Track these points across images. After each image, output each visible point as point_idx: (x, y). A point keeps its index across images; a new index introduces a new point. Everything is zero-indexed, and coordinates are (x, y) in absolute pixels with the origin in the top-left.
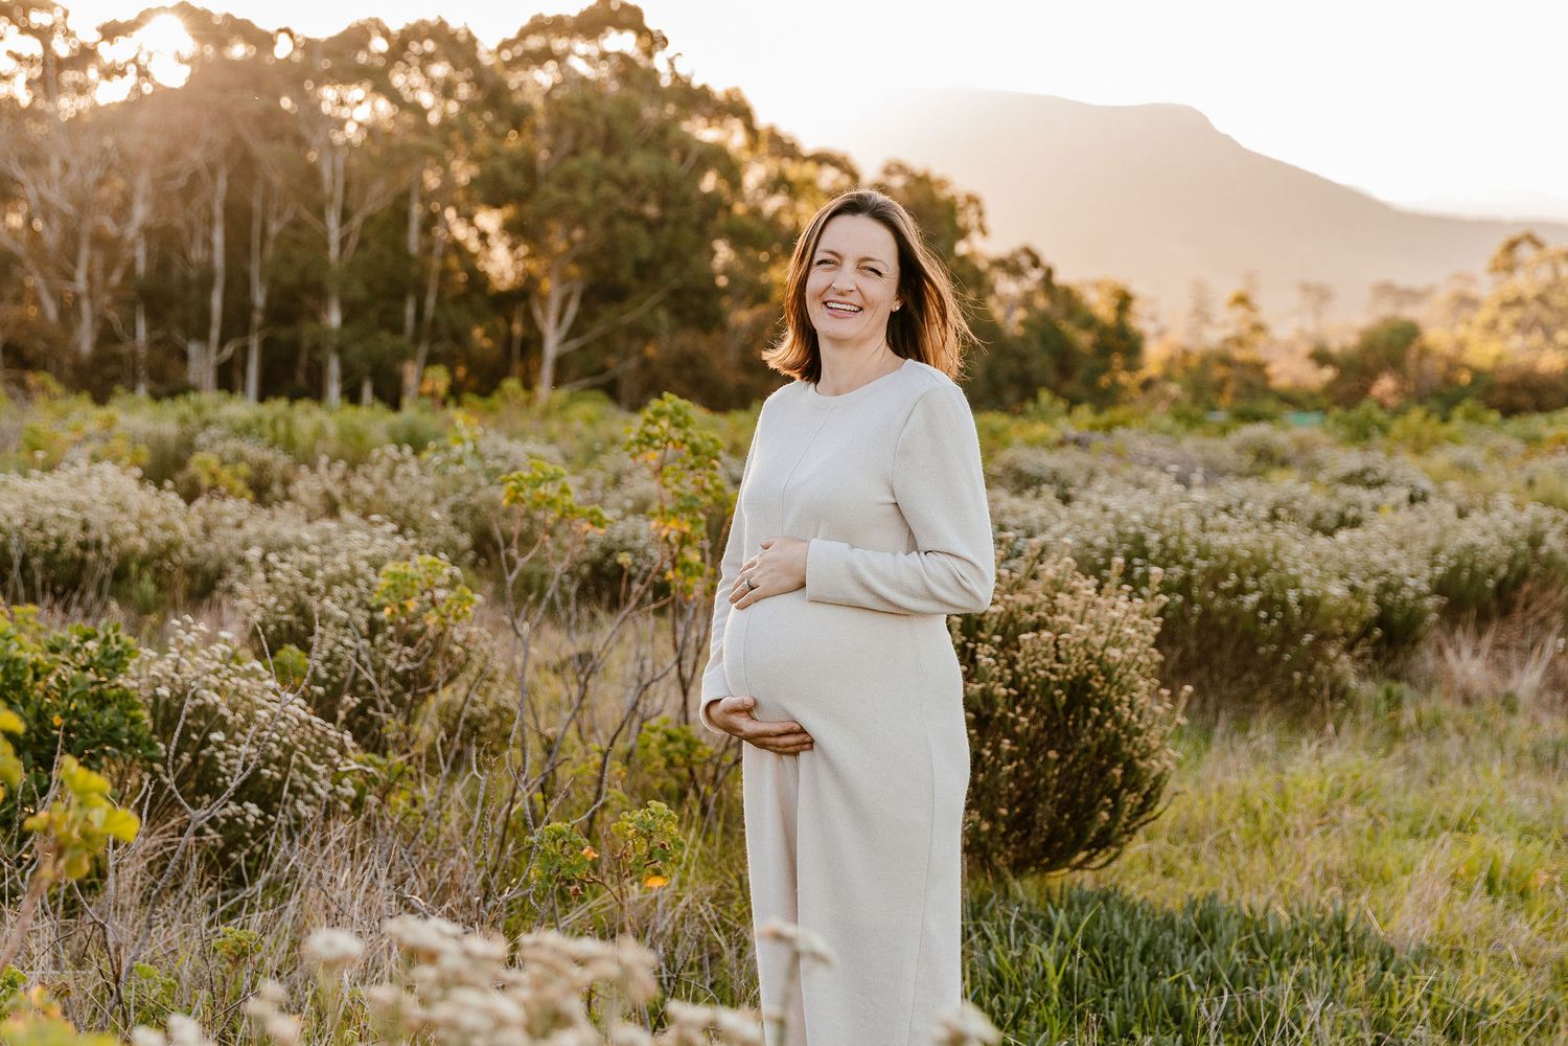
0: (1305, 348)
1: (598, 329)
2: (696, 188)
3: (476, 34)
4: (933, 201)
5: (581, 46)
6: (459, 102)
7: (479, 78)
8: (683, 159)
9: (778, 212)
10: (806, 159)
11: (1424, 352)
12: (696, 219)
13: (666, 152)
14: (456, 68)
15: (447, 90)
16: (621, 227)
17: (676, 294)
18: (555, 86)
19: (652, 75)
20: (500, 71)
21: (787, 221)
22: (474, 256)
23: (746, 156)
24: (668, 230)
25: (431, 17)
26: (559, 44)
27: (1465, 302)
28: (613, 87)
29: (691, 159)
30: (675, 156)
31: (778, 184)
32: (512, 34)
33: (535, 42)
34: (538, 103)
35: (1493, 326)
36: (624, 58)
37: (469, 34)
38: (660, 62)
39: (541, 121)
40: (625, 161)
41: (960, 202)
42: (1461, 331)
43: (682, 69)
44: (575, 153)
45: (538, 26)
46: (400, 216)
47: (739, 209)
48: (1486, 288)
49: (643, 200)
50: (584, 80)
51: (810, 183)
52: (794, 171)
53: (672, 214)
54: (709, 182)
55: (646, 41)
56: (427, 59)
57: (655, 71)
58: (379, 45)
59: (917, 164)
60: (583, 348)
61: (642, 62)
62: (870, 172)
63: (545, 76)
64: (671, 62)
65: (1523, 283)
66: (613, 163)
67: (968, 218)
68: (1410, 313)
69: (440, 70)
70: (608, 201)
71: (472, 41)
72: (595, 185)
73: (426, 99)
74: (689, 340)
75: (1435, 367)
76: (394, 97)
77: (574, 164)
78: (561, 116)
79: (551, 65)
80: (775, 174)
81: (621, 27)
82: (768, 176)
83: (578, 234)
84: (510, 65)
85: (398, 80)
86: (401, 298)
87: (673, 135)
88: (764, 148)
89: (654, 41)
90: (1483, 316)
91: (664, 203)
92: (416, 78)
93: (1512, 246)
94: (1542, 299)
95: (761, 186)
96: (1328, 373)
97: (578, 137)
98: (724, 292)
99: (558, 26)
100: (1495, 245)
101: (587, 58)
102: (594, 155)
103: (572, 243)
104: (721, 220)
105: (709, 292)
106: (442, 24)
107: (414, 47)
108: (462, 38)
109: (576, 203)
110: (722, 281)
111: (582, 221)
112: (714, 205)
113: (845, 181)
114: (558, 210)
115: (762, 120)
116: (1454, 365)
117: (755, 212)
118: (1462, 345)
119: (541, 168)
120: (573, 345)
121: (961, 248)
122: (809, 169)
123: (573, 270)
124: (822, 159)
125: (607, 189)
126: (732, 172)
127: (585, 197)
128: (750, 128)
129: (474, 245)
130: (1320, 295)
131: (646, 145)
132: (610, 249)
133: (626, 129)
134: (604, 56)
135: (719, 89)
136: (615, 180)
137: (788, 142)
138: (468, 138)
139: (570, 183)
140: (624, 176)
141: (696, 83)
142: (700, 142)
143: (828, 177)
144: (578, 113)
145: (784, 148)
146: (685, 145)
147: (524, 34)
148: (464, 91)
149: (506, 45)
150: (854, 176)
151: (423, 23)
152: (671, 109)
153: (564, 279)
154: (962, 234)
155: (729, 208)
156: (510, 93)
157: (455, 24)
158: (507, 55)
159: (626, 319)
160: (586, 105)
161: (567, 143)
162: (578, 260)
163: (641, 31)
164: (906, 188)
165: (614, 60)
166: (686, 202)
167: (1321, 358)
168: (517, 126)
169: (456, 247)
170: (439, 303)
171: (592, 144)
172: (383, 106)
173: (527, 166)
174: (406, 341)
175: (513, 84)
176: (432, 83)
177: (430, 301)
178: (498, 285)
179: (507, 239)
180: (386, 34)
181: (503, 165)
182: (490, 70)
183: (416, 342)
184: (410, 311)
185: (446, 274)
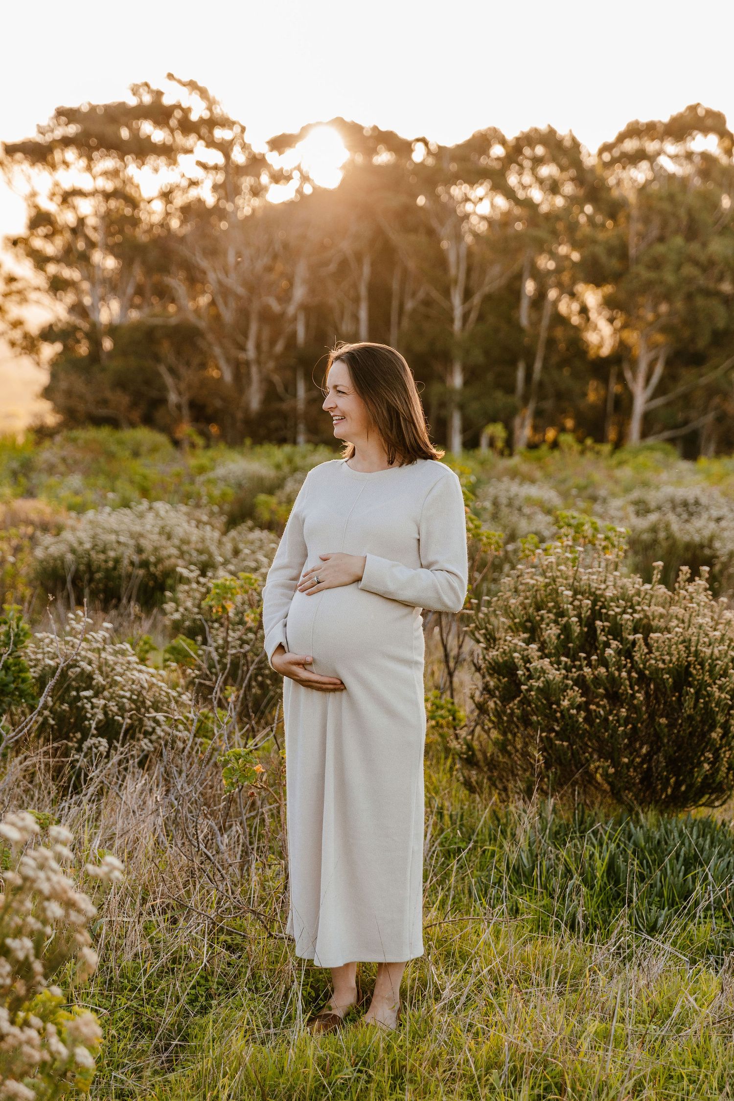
1: (681, 389)
3: (580, 139)
5: (671, 148)
6: (564, 196)
7: (580, 176)
14: (562, 169)
15: (554, 188)
16: (700, 302)
18: (648, 183)
20: (599, 171)
22: (576, 329)
25: (543, 127)
26: (651, 146)
28: (696, 182)
32: (611, 139)
33: (630, 145)
34: (632, 197)
36: (706, 157)
37: (574, 140)
39: (635, 212)
40: (704, 245)
44: (661, 239)
45: (634, 131)
46: (514, 290)
49: (721, 279)
50: (671, 177)
55: (727, 142)
56: (538, 161)
58: (498, 151)
60: (668, 404)
61: (723, 160)
63: (640, 174)
66: (694, 247)
69: (547, 170)
70: (689, 280)
71: (576, 145)
72: (679, 267)
73: (537, 195)
76: (509, 194)
77: (660, 249)
78: (650, 208)
79: (644, 165)
81: (705, 131)
83: (664, 308)
84: (607, 165)
85: (512, 180)
86: (513, 363)
92: (527, 179)
97: (665, 225)
99: (649, 130)
101: (674, 158)
102: (678, 241)
103: (658, 316)
106: (552, 132)
107: (527, 151)
108: (567, 143)
109: (661, 282)
111: (667, 297)
114: (647, 287)
119: (632, 251)
120: (659, 401)
123: (659, 338)
125: (688, 270)
127: (670, 278)
129: (575, 320)
131: (723, 231)
132: (692, 320)
133: (706, 219)
134: (689, 156)
136: (696, 263)
138: (573, 227)
139: (656, 264)
140: (703, 258)
144: (665, 205)
147: (621, 138)
148: (568, 188)
149: (607, 148)
151: (536, 130)
153: (652, 346)
156: (609, 189)
157: (562, 131)
158: (607, 157)
159: (703, 381)
160: (672, 198)
161: (655, 233)
162: (665, 329)
163: (724, 134)
165: (697, 159)
168: (613, 216)
169: (560, 320)
170: (545, 367)
171: (677, 232)
172: (501, 202)
173: (621, 251)
174: (517, 399)
175: (612, 181)
176: (541, 181)
177: (538, 366)
178: (592, 354)
179: (606, 313)
180: (503, 142)
181: (600, 251)
182: (592, 170)
183: (526, 400)
184: (520, 374)
185: (551, 342)
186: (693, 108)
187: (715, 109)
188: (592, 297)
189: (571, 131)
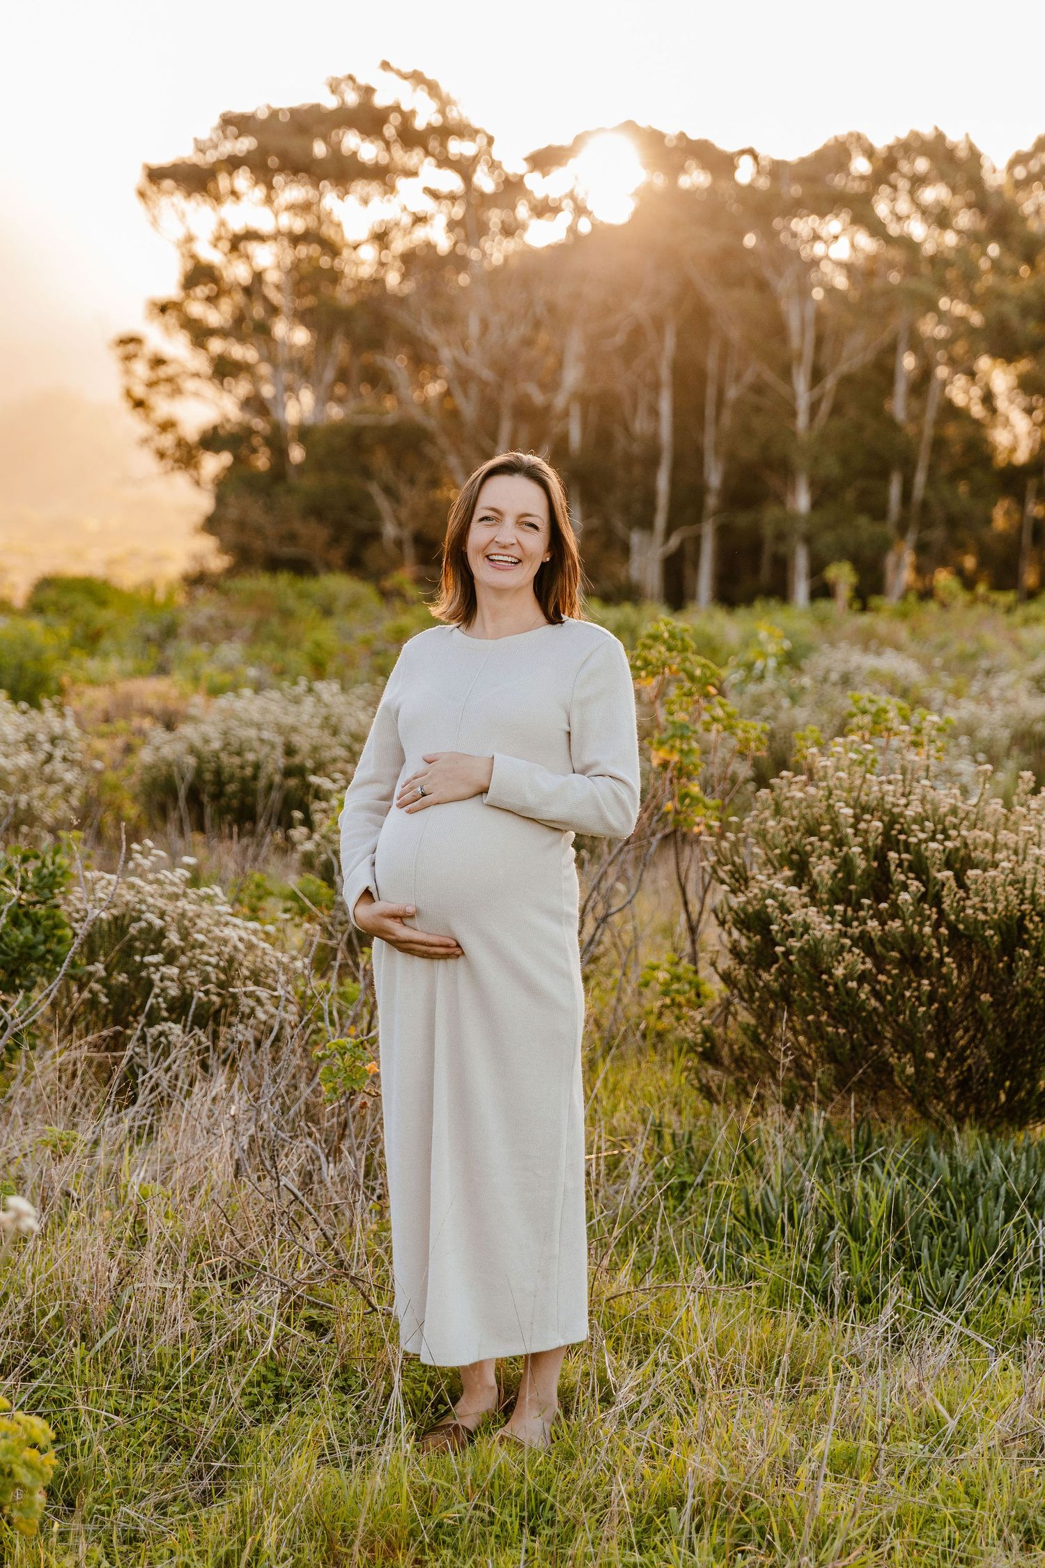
3: (980, 146)
6: (959, 232)
7: (981, 200)
14: (954, 190)
15: (941, 218)
20: (1009, 193)
22: (977, 423)
25: (927, 131)
32: (1027, 146)
37: (972, 149)
46: (884, 369)
56: (918, 181)
58: (861, 166)
69: (933, 194)
71: (975, 155)
73: (917, 229)
76: (877, 229)
84: (1022, 185)
85: (882, 209)
86: (884, 475)
92: (903, 206)
106: (940, 137)
107: (904, 166)
108: (962, 153)
129: (977, 411)
138: (970, 275)
147: (1041, 145)
148: (965, 219)
149: (1020, 159)
151: (915, 135)
156: (1024, 219)
157: (954, 136)
158: (1020, 172)
168: (1030, 259)
169: (950, 411)
170: (931, 481)
172: (866, 242)
173: (1040, 310)
174: (889, 528)
175: (1028, 208)
176: (924, 212)
177: (920, 478)
178: (1000, 459)
179: (1021, 400)
180: (870, 153)
181: (1010, 310)
182: (999, 192)
183: (902, 528)
184: (895, 491)
185: (939, 444)
188: (1001, 378)
189: (967, 135)
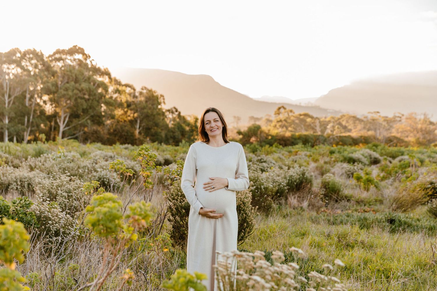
0: (236, 131)
1: (73, 125)
2: (97, 91)
3: (43, 53)
4: (153, 96)
5: (69, 57)
6: (39, 69)
7: (44, 64)
8: (94, 85)
9: (117, 98)
10: (123, 85)
11: (261, 132)
12: (97, 99)
13: (90, 83)
14: (38, 61)
15: (36, 67)
16: (79, 100)
17: (92, 116)
18: (62, 66)
19: (86, 65)
20: (49, 62)
21: (119, 99)
22: (42, 106)
23: (109, 84)
24: (90, 101)
25: (32, 49)
26: (64, 57)
27: (269, 121)
28: (77, 67)
29: (96, 85)
30: (92, 84)
31: (117, 91)
32: (52, 54)
33: (57, 56)
34: (58, 70)
35: (275, 126)
36: (79, 60)
37: (41, 53)
38: (88, 62)
39: (60, 75)
40: (80, 85)
41: (159, 96)
42: (269, 127)
43: (94, 63)
44: (68, 83)
45: (58, 52)
47: (107, 97)
48: (273, 118)
49: (85, 94)
50: (70, 65)
51: (124, 91)
52: (120, 88)
53: (91, 98)
54: (100, 90)
55: (85, 56)
56: (31, 59)
57: (87, 64)
58: (18, 55)
59: (149, 88)
60: (69, 129)
61: (84, 61)
62: (138, 89)
63: (60, 64)
64: (91, 62)
65: (282, 117)
66: (77, 85)
67: (161, 100)
68: (258, 123)
69: (34, 61)
70: (76, 94)
71: (42, 55)
72: (73, 91)
73: (30, 68)
74: (95, 128)
75: (263, 135)
76: (22, 68)
77: (68, 85)
78: (65, 74)
79: (62, 61)
80: (116, 89)
81: (79, 53)
82: (114, 89)
83: (68, 102)
84: (51, 61)
85: (23, 64)
86: (24, 116)
87: (92, 79)
88: (113, 83)
89: (87, 57)
90: (273, 124)
91: (89, 95)
92: (28, 64)
93: (279, 108)
94: (285, 120)
95: (112, 92)
96: (241, 136)
97: (69, 79)
98: (104, 116)
99: (63, 52)
100: (275, 109)
101: (70, 60)
102: (73, 83)
103: (67, 104)
104: (103, 99)
105: (100, 116)
106: (35, 50)
107: (28, 56)
108: (40, 54)
109: (68, 94)
110: (103, 114)
111: (69, 99)
112: (101, 96)
113: (132, 91)
114: (64, 96)
115: (113, 76)
116: (268, 135)
117: (111, 97)
118: (269, 131)
119: (59, 86)
120: (67, 128)
121: (159, 107)
122: (124, 88)
123: (67, 110)
124: (127, 86)
125: (76, 91)
126: (106, 88)
127: (70, 93)
128: (110, 78)
129: (42, 103)
130: (238, 119)
131: (85, 81)
132: (76, 105)
133: (80, 77)
134: (75, 60)
135: (102, 69)
136: (78, 90)
137: (119, 81)
138: (41, 78)
139: (67, 89)
140: (80, 88)
141: (97, 67)
142: (98, 81)
143: (128, 90)
144: (69, 73)
145: (118, 83)
146: (95, 82)
147: (55, 54)
148: (40, 67)
149: (50, 56)
150: (134, 90)
151: (30, 50)
152: (91, 73)
153: (65, 112)
154: (159, 104)
155: (105, 97)
156: (52, 68)
157: (38, 50)
158: (50, 59)
159: (80, 122)
160: (70, 71)
161: (66, 81)
162: (68, 108)
163: (84, 54)
164: (147, 93)
165: (77, 60)
166: (95, 95)
167: (239, 133)
168: (53, 76)
169: (37, 104)
170: (33, 118)
171: (72, 81)
172: (19, 70)
173: (56, 85)
174: (25, 127)
175: (52, 65)
176: (32, 65)
177: (31, 118)
178: (47, 113)
179: (50, 102)
180: (20, 52)
182: (47, 62)
183: (28, 127)
184: (26, 120)
185: (35, 111)
186: (75, 46)
187: (81, 47)
189: (41, 51)
